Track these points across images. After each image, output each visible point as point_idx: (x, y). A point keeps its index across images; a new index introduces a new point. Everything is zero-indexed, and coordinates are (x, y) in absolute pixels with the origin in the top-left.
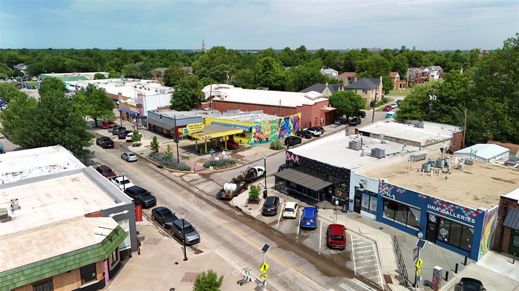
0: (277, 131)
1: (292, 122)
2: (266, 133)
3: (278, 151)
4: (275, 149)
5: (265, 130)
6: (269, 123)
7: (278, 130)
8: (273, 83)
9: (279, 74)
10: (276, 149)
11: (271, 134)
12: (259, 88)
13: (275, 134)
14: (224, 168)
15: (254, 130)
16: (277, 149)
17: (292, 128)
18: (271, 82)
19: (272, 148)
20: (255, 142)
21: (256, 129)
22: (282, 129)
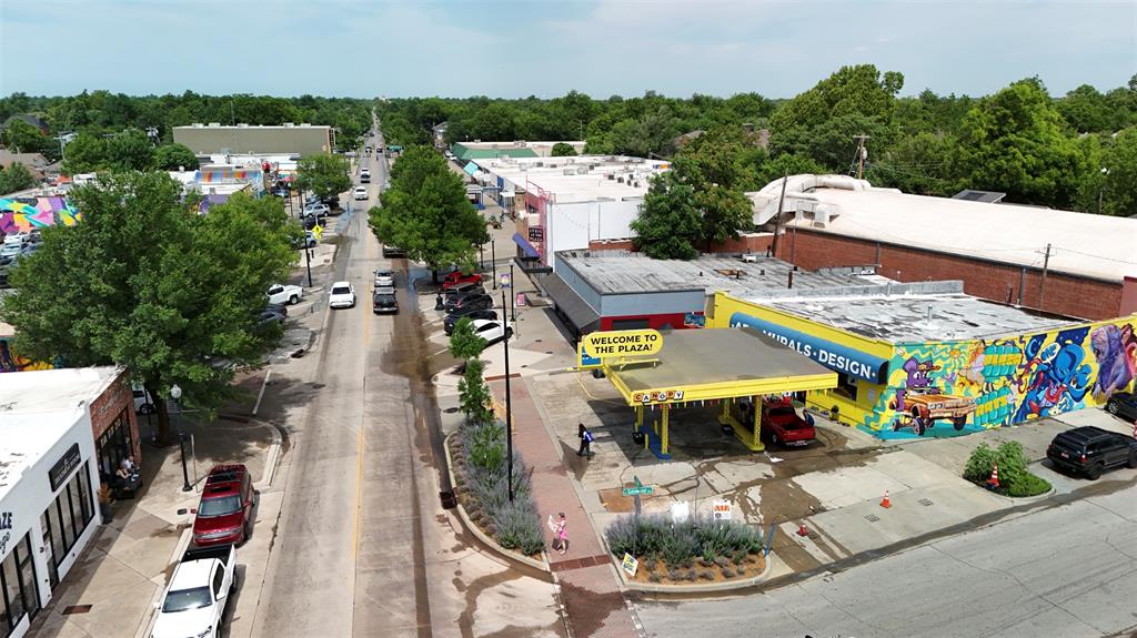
0: (1014, 388)
1: (1098, 352)
2: (957, 393)
3: (1004, 502)
4: (989, 488)
5: (951, 381)
6: (976, 353)
7: (1020, 382)
8: (1027, 179)
9: (1054, 148)
10: (996, 491)
11: (980, 402)
12: (967, 191)
13: (1006, 399)
14: (691, 579)
15: (897, 378)
16: (1003, 488)
17: (1093, 377)
18: (1018, 176)
19: (979, 476)
20: (898, 426)
21: (910, 372)
22: (1044, 379)
